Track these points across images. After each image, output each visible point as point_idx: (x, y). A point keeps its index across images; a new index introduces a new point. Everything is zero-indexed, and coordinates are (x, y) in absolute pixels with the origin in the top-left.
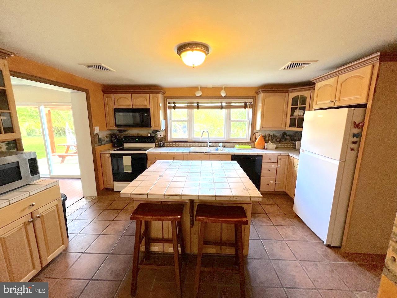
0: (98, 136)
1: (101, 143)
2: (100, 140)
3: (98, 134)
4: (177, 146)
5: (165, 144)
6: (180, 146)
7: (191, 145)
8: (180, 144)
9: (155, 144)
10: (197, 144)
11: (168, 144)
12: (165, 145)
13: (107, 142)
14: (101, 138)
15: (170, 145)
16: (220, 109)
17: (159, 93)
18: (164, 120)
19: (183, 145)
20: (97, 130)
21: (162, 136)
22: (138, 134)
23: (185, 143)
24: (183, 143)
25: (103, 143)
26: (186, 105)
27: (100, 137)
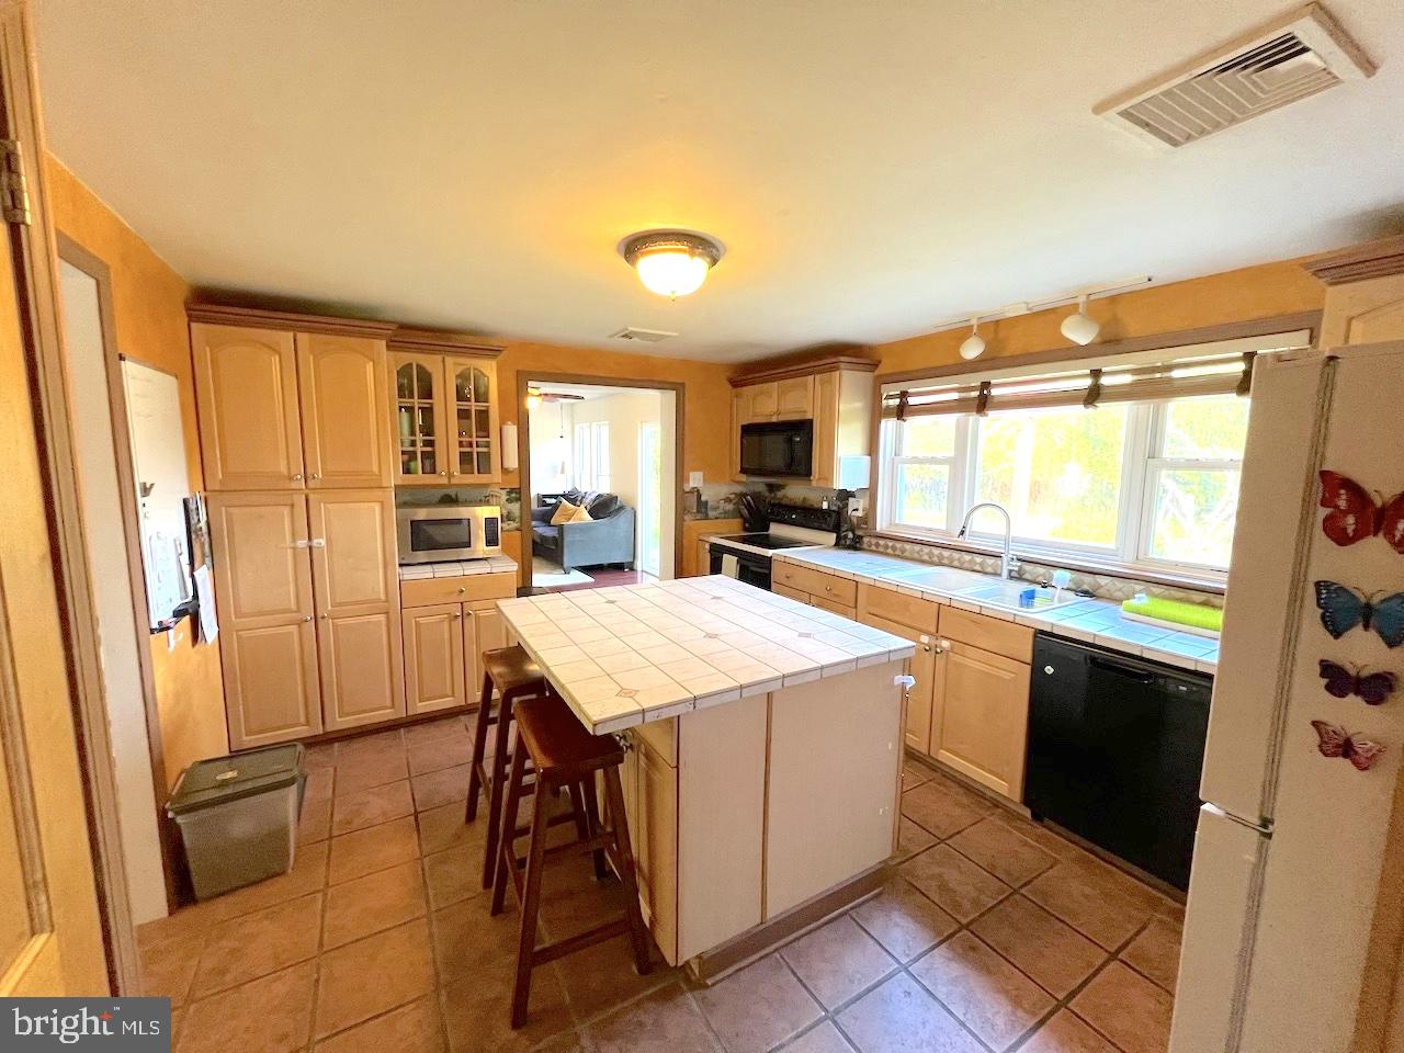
0: (699, 496)
1: (707, 514)
2: (702, 506)
3: (698, 491)
4: (898, 553)
5: (866, 540)
6: (906, 554)
7: (944, 557)
8: (908, 546)
9: (835, 535)
10: (967, 557)
11: (874, 541)
12: (865, 546)
13: (726, 515)
14: (707, 502)
15: (877, 545)
16: (1080, 408)
17: (838, 369)
18: (869, 457)
19: (918, 553)
20: (695, 480)
21: (860, 514)
22: (804, 499)
23: (926, 549)
24: (917, 548)
25: (711, 514)
26: (955, 396)
27: (703, 498)
